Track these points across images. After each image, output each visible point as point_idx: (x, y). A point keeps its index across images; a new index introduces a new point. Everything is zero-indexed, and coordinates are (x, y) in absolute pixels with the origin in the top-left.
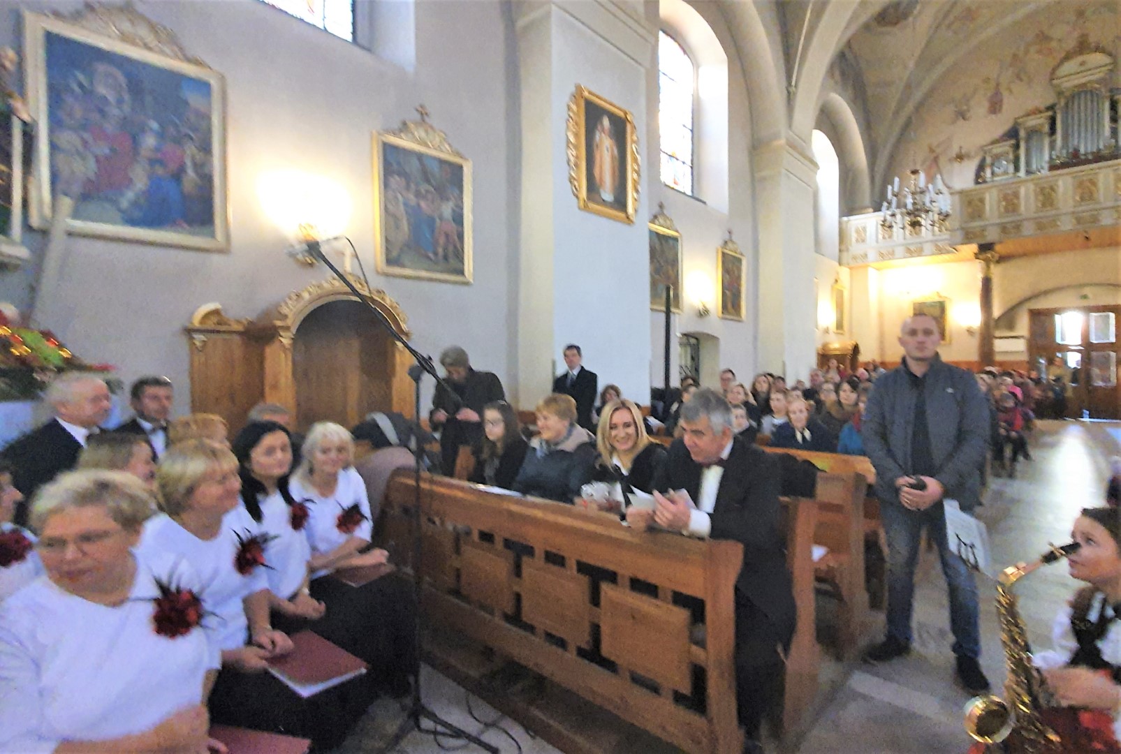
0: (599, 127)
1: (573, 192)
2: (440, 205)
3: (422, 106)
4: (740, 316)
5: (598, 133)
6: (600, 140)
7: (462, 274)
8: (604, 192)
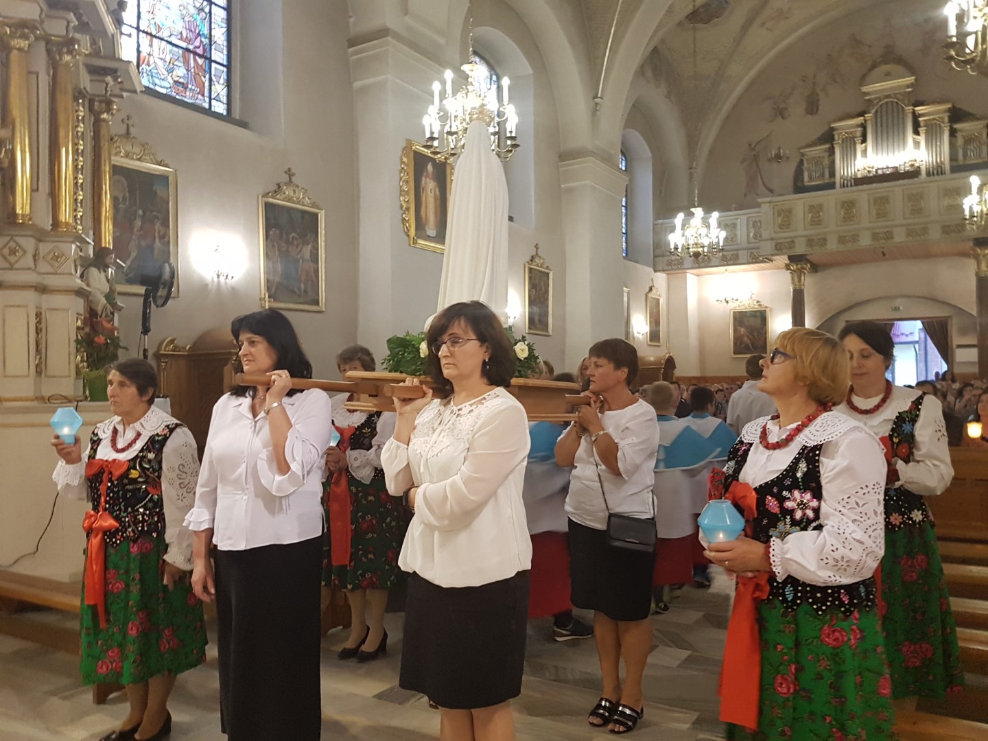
0: (425, 174)
1: (405, 232)
2: (302, 248)
3: (289, 170)
4: (547, 331)
5: (424, 178)
6: (425, 183)
7: (318, 304)
8: (429, 228)
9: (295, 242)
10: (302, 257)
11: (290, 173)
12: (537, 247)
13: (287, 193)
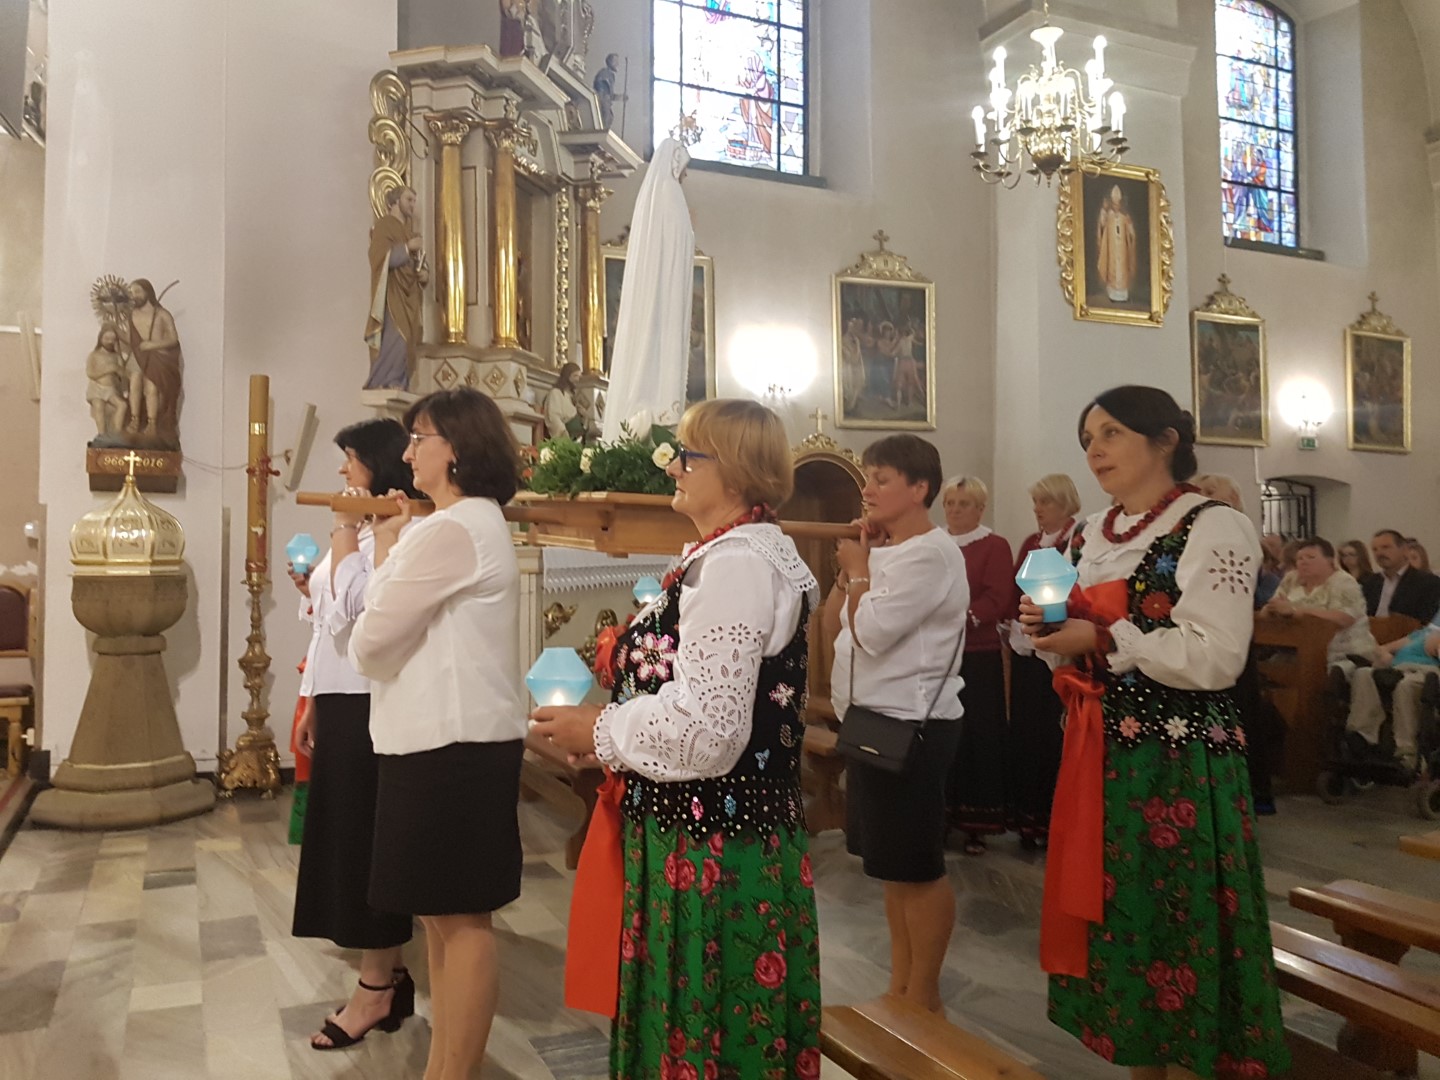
3: (881, 232)
6: (1107, 220)
8: (1114, 288)
10: (899, 355)
11: (881, 237)
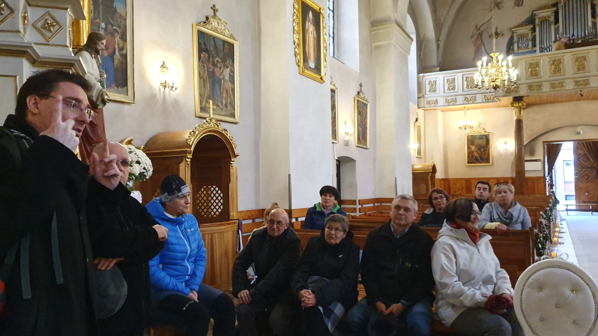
0: (308, 19)
1: (296, 62)
2: (223, 70)
4: (366, 145)
5: (307, 22)
7: (234, 117)
9: (219, 65)
10: (224, 78)
11: (214, 9)
12: (361, 85)
13: (213, 24)
